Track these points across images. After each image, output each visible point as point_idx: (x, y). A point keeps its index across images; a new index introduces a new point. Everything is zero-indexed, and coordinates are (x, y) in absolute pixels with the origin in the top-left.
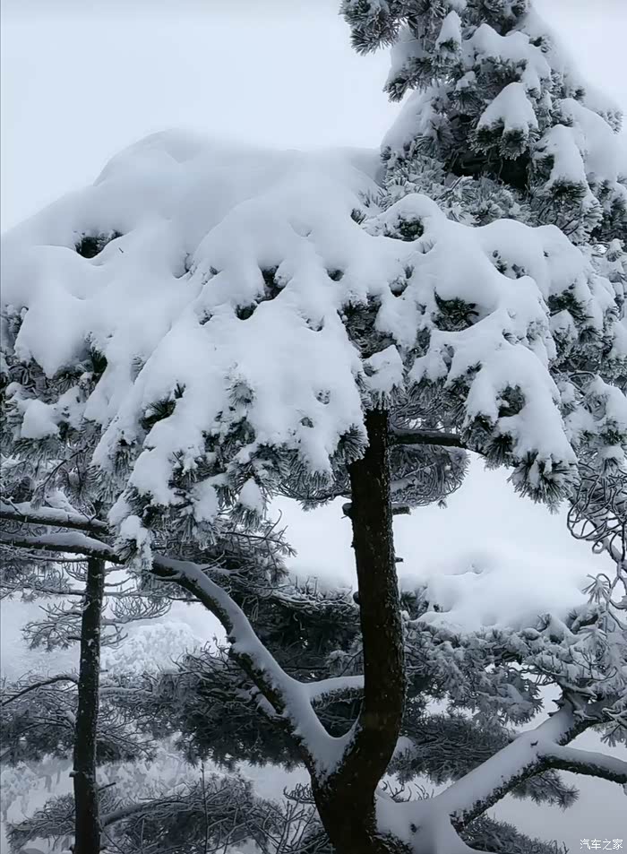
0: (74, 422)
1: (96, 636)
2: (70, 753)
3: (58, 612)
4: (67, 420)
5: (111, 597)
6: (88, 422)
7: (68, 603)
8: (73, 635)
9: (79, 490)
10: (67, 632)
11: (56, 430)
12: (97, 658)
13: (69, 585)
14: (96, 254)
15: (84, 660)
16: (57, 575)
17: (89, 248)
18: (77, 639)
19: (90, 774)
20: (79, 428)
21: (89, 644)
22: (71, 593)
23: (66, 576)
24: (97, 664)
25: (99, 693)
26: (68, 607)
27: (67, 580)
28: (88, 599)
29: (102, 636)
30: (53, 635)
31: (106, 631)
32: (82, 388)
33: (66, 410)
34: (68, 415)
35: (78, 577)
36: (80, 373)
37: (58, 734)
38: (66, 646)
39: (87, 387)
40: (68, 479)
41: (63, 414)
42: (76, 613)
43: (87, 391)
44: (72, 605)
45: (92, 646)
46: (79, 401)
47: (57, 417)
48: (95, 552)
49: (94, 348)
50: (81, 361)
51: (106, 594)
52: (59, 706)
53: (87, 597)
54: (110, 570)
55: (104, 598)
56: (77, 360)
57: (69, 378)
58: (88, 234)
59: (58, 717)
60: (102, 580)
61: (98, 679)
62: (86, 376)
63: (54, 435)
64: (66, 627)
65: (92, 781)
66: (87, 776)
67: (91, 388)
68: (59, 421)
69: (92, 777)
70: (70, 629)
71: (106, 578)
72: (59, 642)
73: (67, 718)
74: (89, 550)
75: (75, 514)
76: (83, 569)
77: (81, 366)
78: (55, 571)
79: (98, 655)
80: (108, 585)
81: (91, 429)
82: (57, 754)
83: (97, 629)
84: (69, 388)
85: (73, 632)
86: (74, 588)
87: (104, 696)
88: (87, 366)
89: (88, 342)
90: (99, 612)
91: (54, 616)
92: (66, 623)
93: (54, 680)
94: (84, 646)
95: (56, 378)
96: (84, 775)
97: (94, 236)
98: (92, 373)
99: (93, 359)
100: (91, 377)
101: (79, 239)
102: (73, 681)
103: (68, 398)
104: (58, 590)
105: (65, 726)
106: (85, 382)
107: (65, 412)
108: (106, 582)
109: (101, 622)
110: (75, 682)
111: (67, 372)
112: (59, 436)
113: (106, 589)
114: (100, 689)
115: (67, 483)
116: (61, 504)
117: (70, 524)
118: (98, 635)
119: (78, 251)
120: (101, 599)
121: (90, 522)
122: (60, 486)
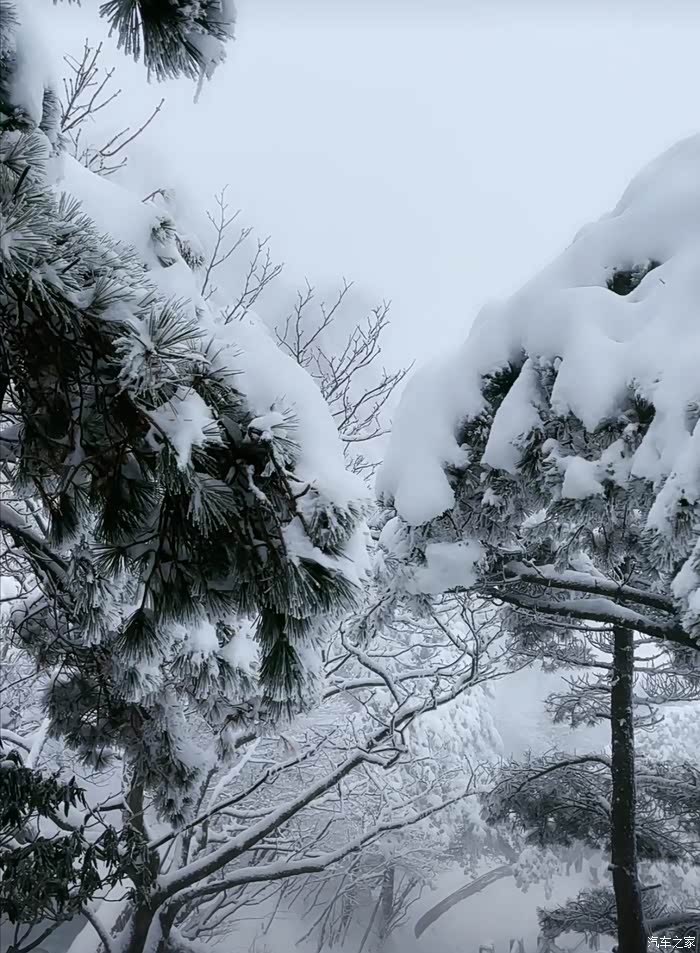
0: (620, 479)
1: (628, 716)
2: (603, 843)
3: (583, 685)
4: (611, 478)
5: (640, 673)
6: (636, 479)
7: (594, 676)
8: (600, 712)
9: (606, 552)
10: (593, 707)
11: (600, 489)
12: (631, 741)
13: (593, 656)
14: (632, 289)
15: (616, 742)
16: (579, 644)
17: (622, 283)
18: (606, 717)
19: (631, 871)
20: (625, 486)
21: (621, 724)
22: (597, 665)
23: (589, 645)
24: (631, 746)
25: (636, 781)
26: (593, 681)
27: (589, 650)
28: (617, 674)
29: (634, 716)
30: (577, 709)
31: (638, 711)
32: (626, 441)
33: (610, 466)
34: (613, 473)
35: (603, 648)
36: (623, 425)
37: (589, 819)
38: (592, 723)
39: (632, 440)
40: (593, 540)
41: (607, 471)
42: (602, 688)
43: (632, 445)
44: (597, 678)
45: (624, 727)
46: (623, 457)
47: (600, 475)
48: (626, 621)
49: (639, 396)
50: (624, 411)
51: (637, 669)
52: (589, 789)
53: (615, 671)
54: (640, 642)
55: (634, 673)
56: (619, 411)
57: (611, 431)
58: (620, 268)
59: (588, 802)
60: (632, 653)
61: (633, 764)
62: (631, 428)
63: (598, 494)
64: (591, 703)
65: (633, 879)
66: (628, 873)
67: (636, 441)
68: (602, 479)
69: (633, 874)
70: (596, 705)
71: (635, 651)
72: (584, 718)
73: (600, 804)
74: (620, 619)
75: (602, 579)
76: (608, 639)
77: (624, 417)
78: (575, 640)
79: (632, 737)
80: (638, 659)
81: (640, 488)
82: (588, 842)
83: (629, 708)
84: (611, 443)
85: (599, 708)
86: (598, 660)
87: (640, 785)
88: (630, 416)
89: (632, 389)
90: (629, 690)
91: (577, 689)
92: (592, 698)
93: (583, 760)
94: (615, 725)
95: (598, 431)
96: (624, 871)
97: (627, 269)
98: (637, 424)
99: (637, 409)
100: (636, 429)
101: (609, 274)
102: (604, 762)
103: (612, 453)
104: (582, 661)
105: (596, 812)
106: (630, 434)
107: (610, 469)
108: (635, 655)
109: (633, 700)
110: (608, 765)
111: (609, 425)
112: (604, 496)
113: (636, 664)
114: (636, 776)
115: (593, 544)
116: (586, 567)
117: (597, 590)
118: (630, 715)
119: (610, 288)
120: (631, 674)
121: (619, 589)
122: (585, 548)
